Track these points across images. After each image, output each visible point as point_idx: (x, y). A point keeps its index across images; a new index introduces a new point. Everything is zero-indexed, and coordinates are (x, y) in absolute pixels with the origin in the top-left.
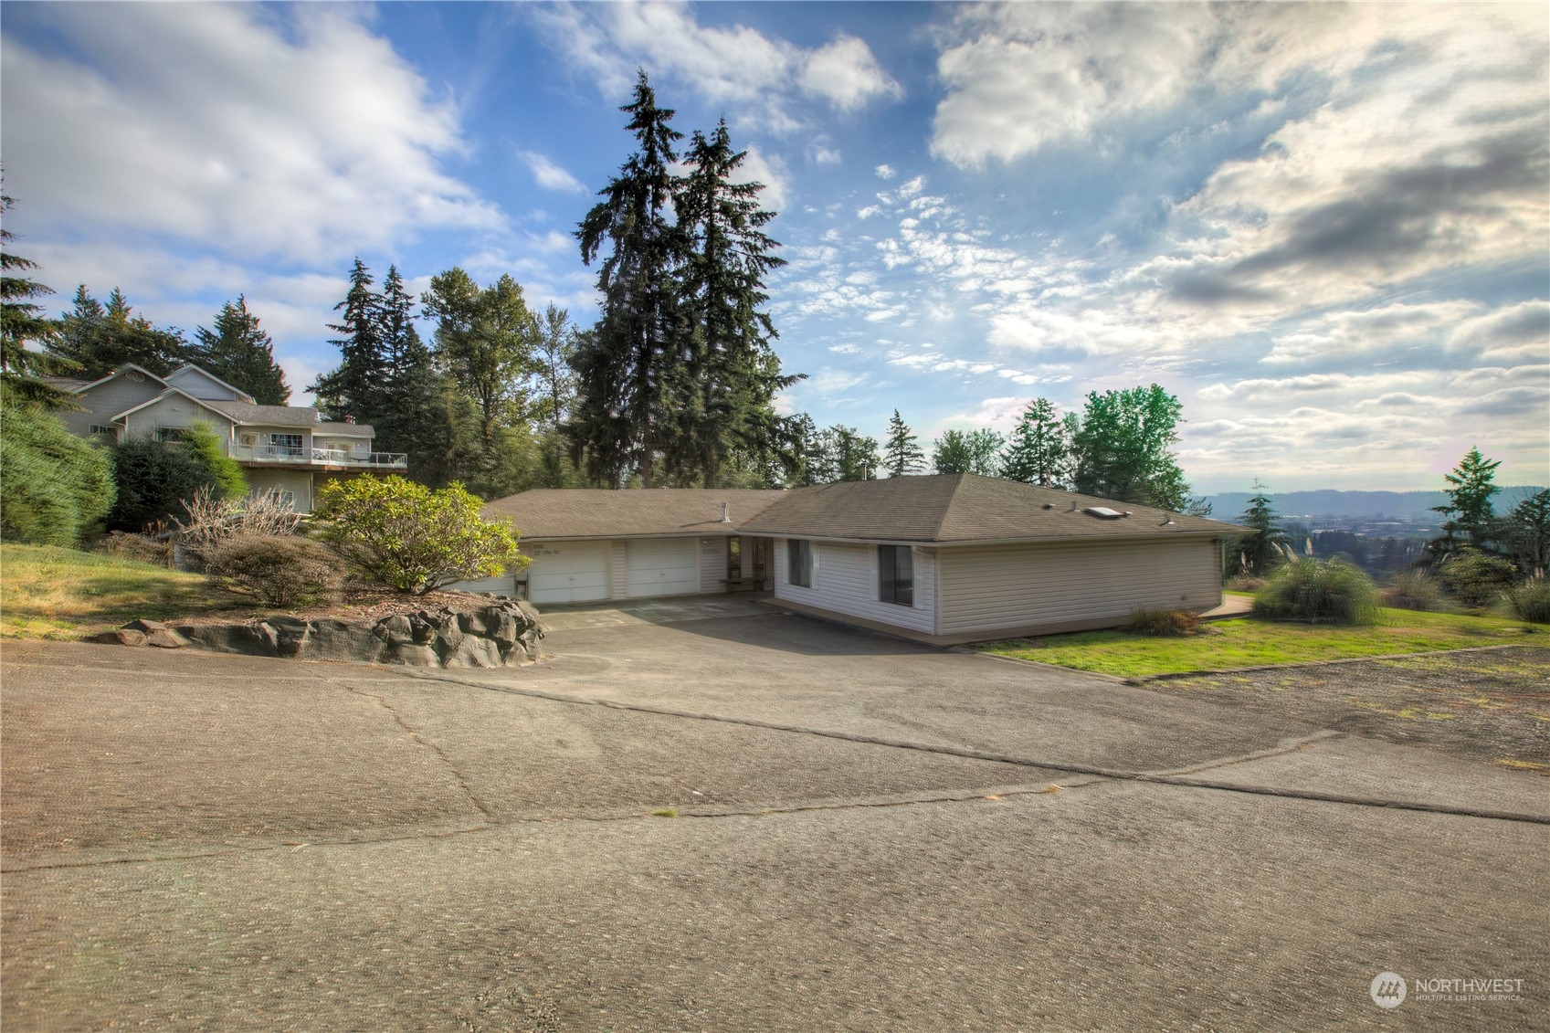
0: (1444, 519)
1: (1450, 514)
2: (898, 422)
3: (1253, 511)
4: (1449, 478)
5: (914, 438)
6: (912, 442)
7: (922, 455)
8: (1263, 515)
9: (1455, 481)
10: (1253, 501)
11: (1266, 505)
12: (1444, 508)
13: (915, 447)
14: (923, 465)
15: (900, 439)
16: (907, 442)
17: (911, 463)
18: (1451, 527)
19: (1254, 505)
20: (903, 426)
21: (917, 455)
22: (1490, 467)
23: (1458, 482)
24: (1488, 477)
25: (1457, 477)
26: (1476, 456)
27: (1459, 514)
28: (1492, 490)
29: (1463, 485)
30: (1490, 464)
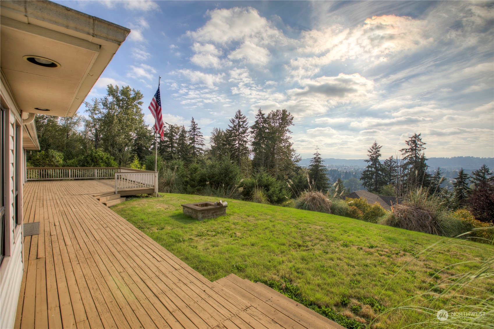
0: (367, 164)
1: (369, 163)
2: (193, 122)
3: (315, 158)
5: (199, 129)
6: (198, 130)
7: (202, 136)
8: (319, 160)
9: (370, 152)
10: (315, 154)
11: (319, 156)
12: (367, 161)
13: (200, 132)
14: (203, 140)
15: (194, 128)
16: (196, 130)
17: (198, 139)
18: (369, 167)
19: (315, 156)
20: (196, 123)
21: (200, 136)
22: (379, 148)
23: (371, 152)
24: (379, 151)
25: (371, 151)
26: (376, 144)
27: (371, 163)
28: (380, 155)
29: (372, 153)
30: (379, 147)
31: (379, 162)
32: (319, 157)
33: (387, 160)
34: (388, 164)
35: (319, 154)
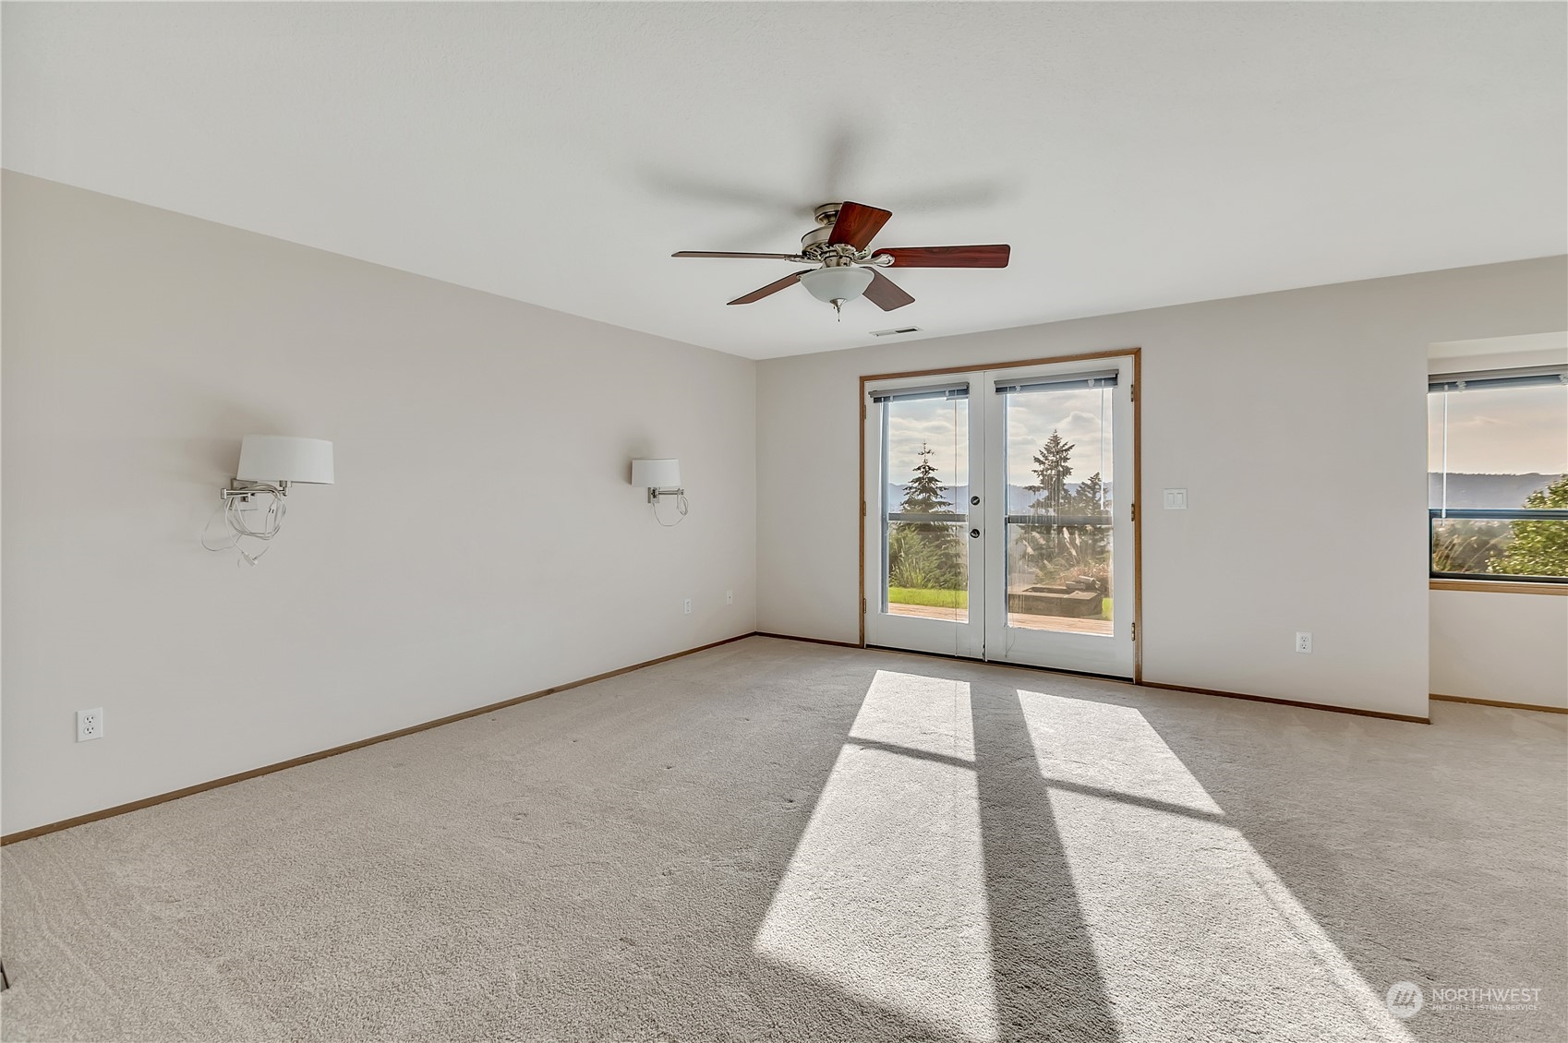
0: (1034, 498)
1: (1037, 493)
4: (1037, 460)
9: (1041, 463)
10: (919, 469)
12: (1033, 488)
18: (1038, 504)
19: (919, 474)
22: (1066, 450)
23: (1044, 463)
24: (1066, 459)
25: (1042, 459)
26: (1056, 440)
27: (1045, 493)
28: (1067, 471)
29: (1046, 466)
30: (1066, 447)
31: (1066, 491)
32: (930, 475)
33: (1083, 483)
34: (1086, 495)
35: (930, 469)
